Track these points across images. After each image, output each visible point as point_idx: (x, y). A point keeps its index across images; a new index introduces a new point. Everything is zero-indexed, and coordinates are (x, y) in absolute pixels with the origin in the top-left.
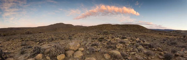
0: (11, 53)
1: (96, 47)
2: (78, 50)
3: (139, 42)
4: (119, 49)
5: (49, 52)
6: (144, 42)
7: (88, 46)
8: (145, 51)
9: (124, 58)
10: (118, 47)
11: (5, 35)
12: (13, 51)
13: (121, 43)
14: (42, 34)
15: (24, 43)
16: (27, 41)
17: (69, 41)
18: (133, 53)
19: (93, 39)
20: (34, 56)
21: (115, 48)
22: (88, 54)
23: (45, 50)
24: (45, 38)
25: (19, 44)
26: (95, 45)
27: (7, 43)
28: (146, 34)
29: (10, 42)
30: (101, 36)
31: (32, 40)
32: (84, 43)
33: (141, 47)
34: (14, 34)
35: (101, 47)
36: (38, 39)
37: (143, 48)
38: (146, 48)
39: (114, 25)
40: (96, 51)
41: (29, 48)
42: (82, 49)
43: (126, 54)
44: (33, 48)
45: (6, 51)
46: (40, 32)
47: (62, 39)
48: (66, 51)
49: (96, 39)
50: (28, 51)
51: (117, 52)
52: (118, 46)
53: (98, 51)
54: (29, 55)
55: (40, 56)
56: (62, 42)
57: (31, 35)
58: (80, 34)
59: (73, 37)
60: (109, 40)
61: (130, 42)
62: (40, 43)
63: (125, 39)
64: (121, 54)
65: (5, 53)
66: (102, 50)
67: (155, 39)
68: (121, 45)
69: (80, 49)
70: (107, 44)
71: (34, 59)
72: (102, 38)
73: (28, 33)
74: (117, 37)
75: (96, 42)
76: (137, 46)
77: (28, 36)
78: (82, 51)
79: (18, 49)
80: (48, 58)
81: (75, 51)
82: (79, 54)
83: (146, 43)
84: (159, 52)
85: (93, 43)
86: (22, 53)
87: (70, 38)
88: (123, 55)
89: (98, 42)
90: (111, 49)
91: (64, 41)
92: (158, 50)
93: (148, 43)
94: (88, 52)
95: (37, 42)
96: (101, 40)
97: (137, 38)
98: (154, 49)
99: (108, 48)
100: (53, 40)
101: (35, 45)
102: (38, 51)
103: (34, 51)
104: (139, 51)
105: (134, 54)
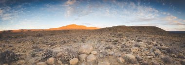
0: (22, 55)
1: (109, 50)
2: (91, 53)
3: (156, 45)
4: (134, 53)
5: (61, 56)
6: (161, 45)
7: (102, 49)
8: (163, 56)
9: (139, 62)
10: (133, 51)
11: (16, 38)
12: (24, 53)
13: (136, 46)
14: (54, 36)
15: (35, 45)
16: (39, 43)
17: (82, 43)
18: (149, 57)
19: (107, 42)
20: (45, 59)
21: (129, 52)
22: (101, 58)
23: (57, 53)
24: (56, 41)
25: (30, 46)
26: (109, 48)
27: (18, 45)
28: (163, 37)
29: (21, 44)
30: (115, 39)
31: (43, 43)
32: (98, 46)
33: (158, 51)
34: (26, 37)
35: (115, 50)
36: (49, 42)
37: (160, 53)
38: (164, 53)
39: (129, 27)
40: (110, 55)
41: (41, 50)
42: (95, 52)
43: (141, 58)
44: (45, 51)
45: (18, 54)
46: (52, 35)
47: (75, 42)
48: (79, 54)
49: (110, 41)
50: (39, 54)
51: (131, 56)
52: (133, 49)
53: (112, 55)
54: (40, 58)
55: (51, 60)
56: (75, 45)
57: (42, 38)
58: (93, 36)
59: (86, 40)
60: (123, 43)
61: (145, 46)
62: (52, 46)
63: (141, 42)
64: (136, 58)
65: (17, 55)
66: (116, 54)
67: (174, 43)
68: (136, 48)
69: (92, 52)
70: (122, 47)
71: (45, 63)
72: (116, 41)
73: (39, 35)
74: (133, 40)
75: (111, 45)
76: (154, 50)
77: (39, 39)
78: (95, 55)
79: (29, 51)
80: (59, 62)
81: (88, 55)
82: (92, 58)
83: (164, 47)
84: (179, 59)
85: (107, 46)
86: (33, 56)
87: (83, 41)
88: (138, 59)
89: (112, 45)
90: (125, 52)
91: (76, 43)
92: (179, 57)
93: (167, 48)
94: (101, 56)
95: (48, 45)
96: (115, 42)
97: (153, 41)
98: (173, 55)
99: (122, 52)
100: (65, 42)
101: (46, 48)
102: (50, 54)
103: (45, 54)
104: (156, 55)
105: (151, 59)
